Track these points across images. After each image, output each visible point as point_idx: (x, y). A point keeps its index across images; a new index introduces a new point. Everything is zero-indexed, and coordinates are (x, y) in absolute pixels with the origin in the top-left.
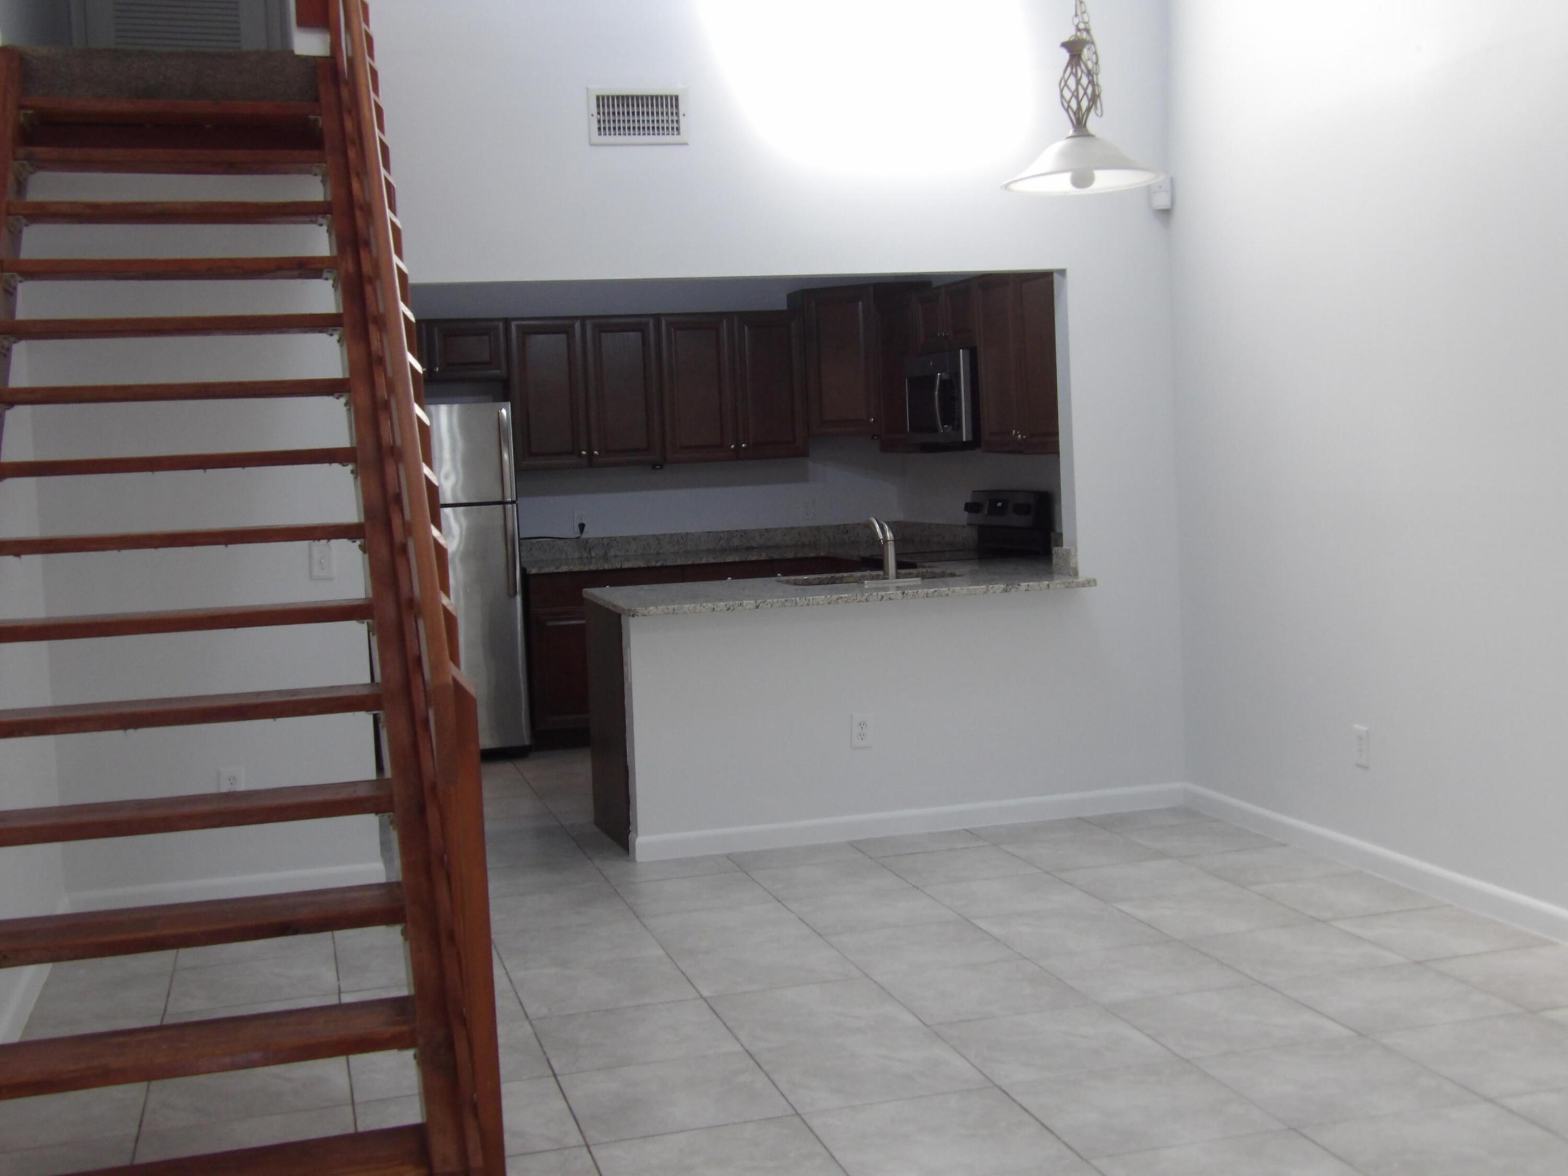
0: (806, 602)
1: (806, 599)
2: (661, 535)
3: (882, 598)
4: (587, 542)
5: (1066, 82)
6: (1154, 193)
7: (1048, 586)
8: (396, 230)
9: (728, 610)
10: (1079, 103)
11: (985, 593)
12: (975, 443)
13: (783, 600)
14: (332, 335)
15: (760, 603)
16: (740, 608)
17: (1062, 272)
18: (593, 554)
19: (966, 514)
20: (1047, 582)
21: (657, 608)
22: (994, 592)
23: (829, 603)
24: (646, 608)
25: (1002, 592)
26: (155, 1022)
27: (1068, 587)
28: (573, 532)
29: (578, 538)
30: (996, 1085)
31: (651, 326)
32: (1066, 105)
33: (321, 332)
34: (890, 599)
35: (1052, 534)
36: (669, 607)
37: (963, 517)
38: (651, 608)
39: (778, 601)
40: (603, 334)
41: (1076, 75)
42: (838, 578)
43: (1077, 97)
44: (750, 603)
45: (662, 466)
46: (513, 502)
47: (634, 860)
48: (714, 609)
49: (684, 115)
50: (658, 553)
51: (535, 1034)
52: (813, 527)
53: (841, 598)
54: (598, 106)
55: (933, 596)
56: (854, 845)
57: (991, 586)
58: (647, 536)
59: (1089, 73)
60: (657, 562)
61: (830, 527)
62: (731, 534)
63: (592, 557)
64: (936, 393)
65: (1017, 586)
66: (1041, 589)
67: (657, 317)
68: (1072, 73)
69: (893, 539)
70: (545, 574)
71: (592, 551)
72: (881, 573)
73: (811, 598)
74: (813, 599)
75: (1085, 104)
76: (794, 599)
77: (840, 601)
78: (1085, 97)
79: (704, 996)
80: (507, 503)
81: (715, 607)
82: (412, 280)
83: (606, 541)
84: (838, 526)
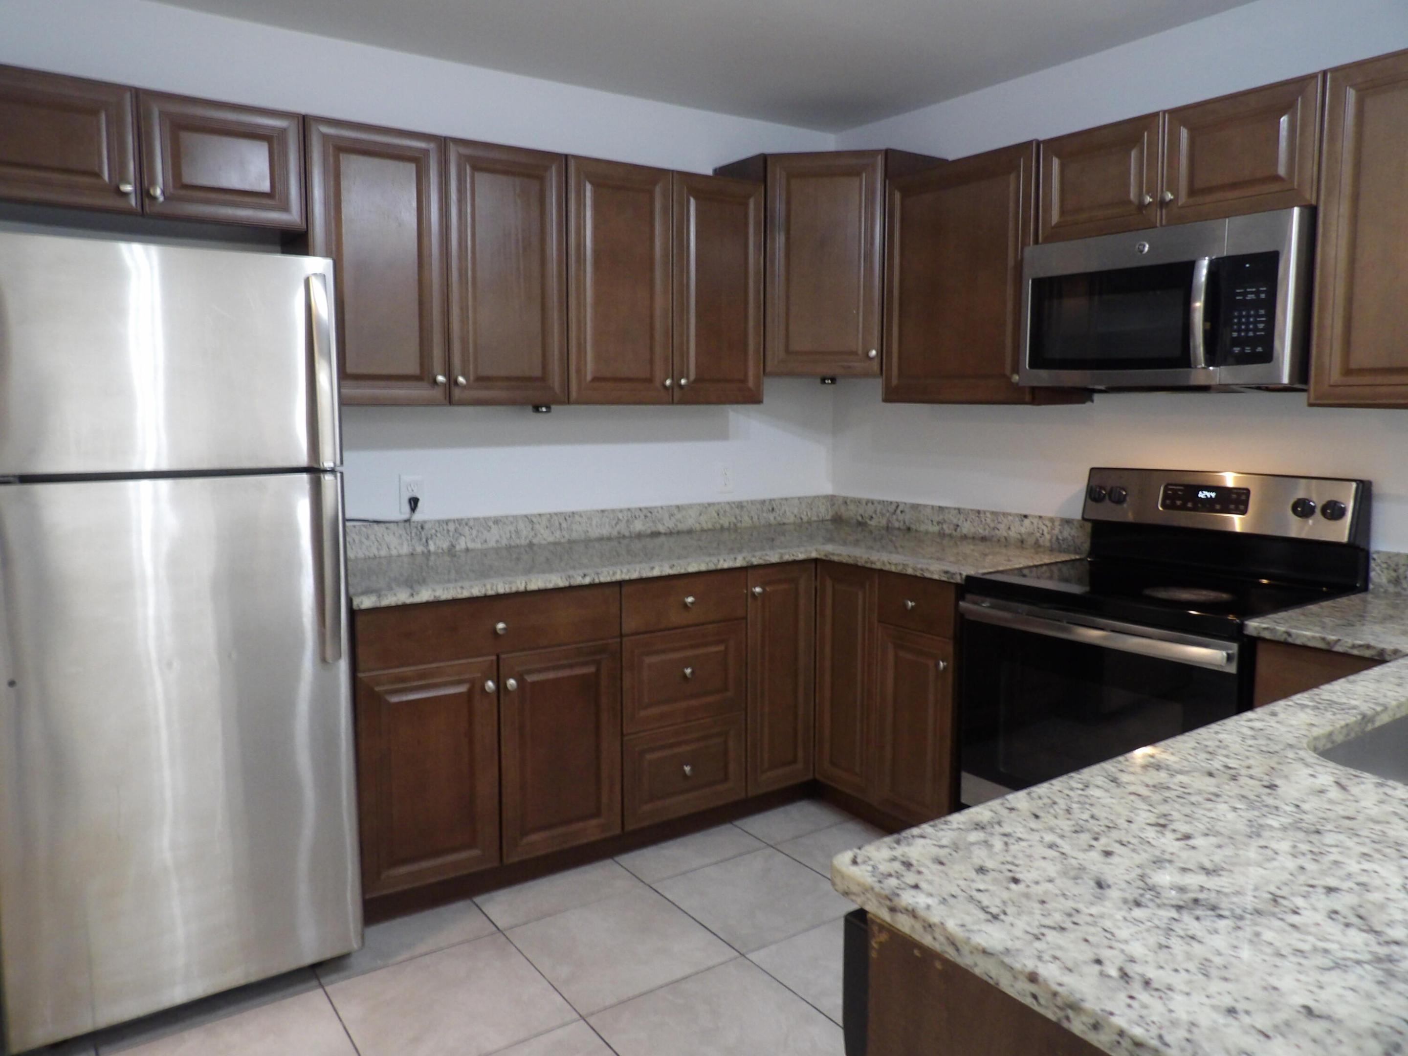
2: (534, 516)
4: (422, 528)
18: (432, 548)
28: (399, 511)
29: (408, 521)
31: (554, 170)
40: (475, 175)
46: (333, 471)
50: (531, 545)
52: (734, 503)
58: (515, 517)
61: (753, 502)
62: (633, 514)
63: (429, 553)
64: (1199, 295)
70: (389, 609)
71: (430, 542)
80: (325, 471)
83: (452, 527)
84: (763, 502)
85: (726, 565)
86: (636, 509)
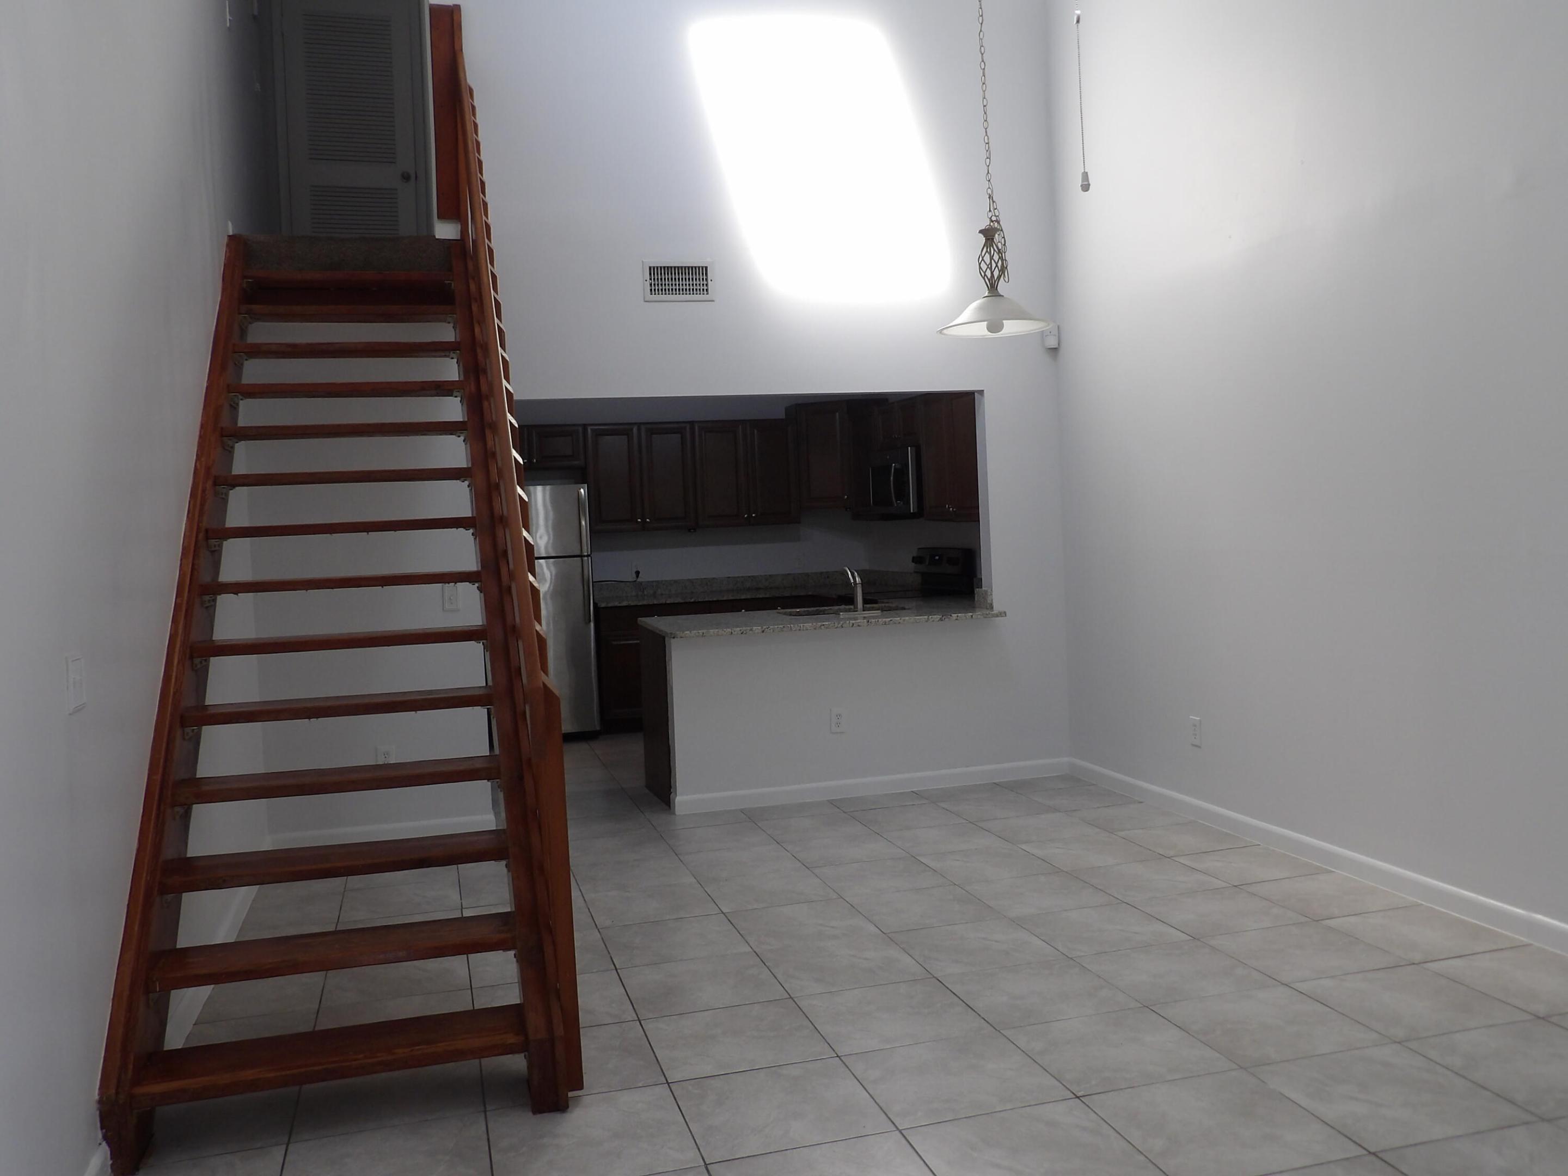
0: (799, 628)
1: (798, 626)
2: (694, 579)
3: (853, 624)
4: (641, 584)
5: (983, 258)
6: (1046, 336)
7: (972, 616)
8: (505, 362)
9: (742, 633)
10: (992, 273)
11: (927, 621)
12: (919, 514)
13: (781, 626)
14: (459, 436)
15: (765, 628)
16: (751, 632)
17: (981, 392)
18: (646, 593)
19: (913, 564)
20: (971, 614)
21: (690, 632)
22: (933, 621)
23: (815, 629)
24: (683, 633)
25: (938, 621)
26: (331, 928)
27: (986, 617)
28: (631, 577)
29: (635, 581)
30: (934, 977)
31: (688, 429)
32: (983, 274)
33: (451, 434)
34: (859, 626)
35: (975, 579)
36: (700, 631)
37: (912, 566)
38: (686, 632)
39: (778, 627)
40: (654, 436)
41: (990, 253)
42: (821, 611)
43: (991, 269)
44: (758, 629)
45: (695, 530)
46: (588, 556)
47: (674, 814)
48: (732, 633)
49: (711, 280)
50: (692, 593)
51: (602, 939)
52: (804, 573)
53: (823, 625)
54: (650, 274)
55: (889, 624)
56: (832, 803)
57: (931, 617)
58: (684, 580)
59: (999, 252)
60: (691, 598)
61: (816, 574)
63: (645, 595)
64: (892, 478)
65: (949, 617)
66: (966, 619)
67: (692, 423)
68: (987, 251)
69: (860, 582)
71: (645, 591)
72: (852, 607)
73: (802, 625)
74: (803, 626)
75: (996, 273)
76: (789, 626)
77: (822, 627)
78: (997, 268)
79: (724, 912)
80: (585, 556)
81: (733, 631)
82: (515, 398)
83: (654, 584)
84: (821, 573)
85: (761, 596)
86: (746, 576)
